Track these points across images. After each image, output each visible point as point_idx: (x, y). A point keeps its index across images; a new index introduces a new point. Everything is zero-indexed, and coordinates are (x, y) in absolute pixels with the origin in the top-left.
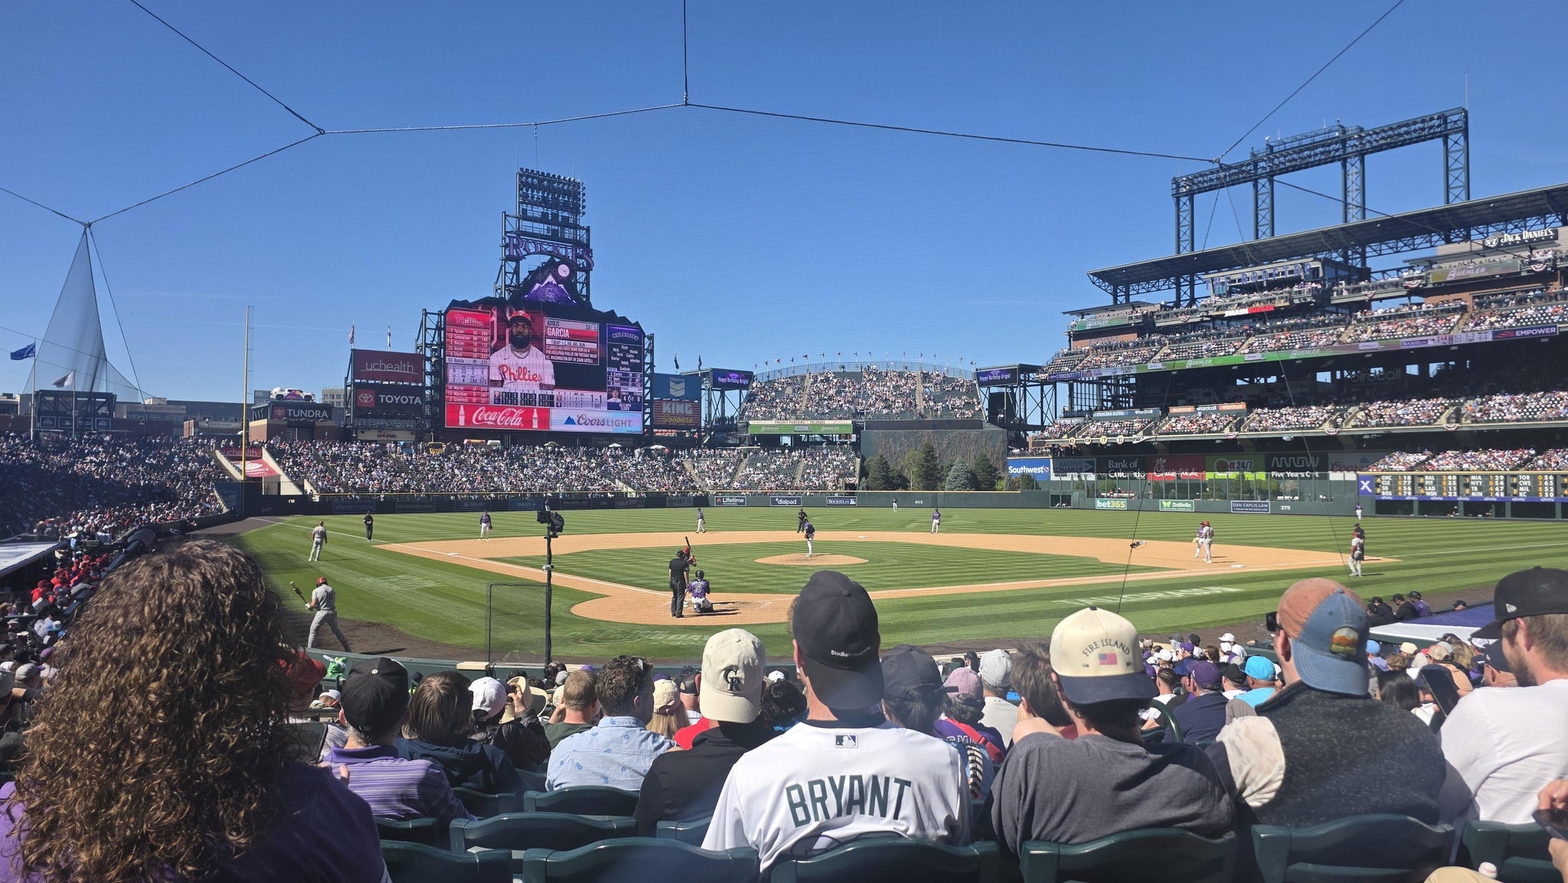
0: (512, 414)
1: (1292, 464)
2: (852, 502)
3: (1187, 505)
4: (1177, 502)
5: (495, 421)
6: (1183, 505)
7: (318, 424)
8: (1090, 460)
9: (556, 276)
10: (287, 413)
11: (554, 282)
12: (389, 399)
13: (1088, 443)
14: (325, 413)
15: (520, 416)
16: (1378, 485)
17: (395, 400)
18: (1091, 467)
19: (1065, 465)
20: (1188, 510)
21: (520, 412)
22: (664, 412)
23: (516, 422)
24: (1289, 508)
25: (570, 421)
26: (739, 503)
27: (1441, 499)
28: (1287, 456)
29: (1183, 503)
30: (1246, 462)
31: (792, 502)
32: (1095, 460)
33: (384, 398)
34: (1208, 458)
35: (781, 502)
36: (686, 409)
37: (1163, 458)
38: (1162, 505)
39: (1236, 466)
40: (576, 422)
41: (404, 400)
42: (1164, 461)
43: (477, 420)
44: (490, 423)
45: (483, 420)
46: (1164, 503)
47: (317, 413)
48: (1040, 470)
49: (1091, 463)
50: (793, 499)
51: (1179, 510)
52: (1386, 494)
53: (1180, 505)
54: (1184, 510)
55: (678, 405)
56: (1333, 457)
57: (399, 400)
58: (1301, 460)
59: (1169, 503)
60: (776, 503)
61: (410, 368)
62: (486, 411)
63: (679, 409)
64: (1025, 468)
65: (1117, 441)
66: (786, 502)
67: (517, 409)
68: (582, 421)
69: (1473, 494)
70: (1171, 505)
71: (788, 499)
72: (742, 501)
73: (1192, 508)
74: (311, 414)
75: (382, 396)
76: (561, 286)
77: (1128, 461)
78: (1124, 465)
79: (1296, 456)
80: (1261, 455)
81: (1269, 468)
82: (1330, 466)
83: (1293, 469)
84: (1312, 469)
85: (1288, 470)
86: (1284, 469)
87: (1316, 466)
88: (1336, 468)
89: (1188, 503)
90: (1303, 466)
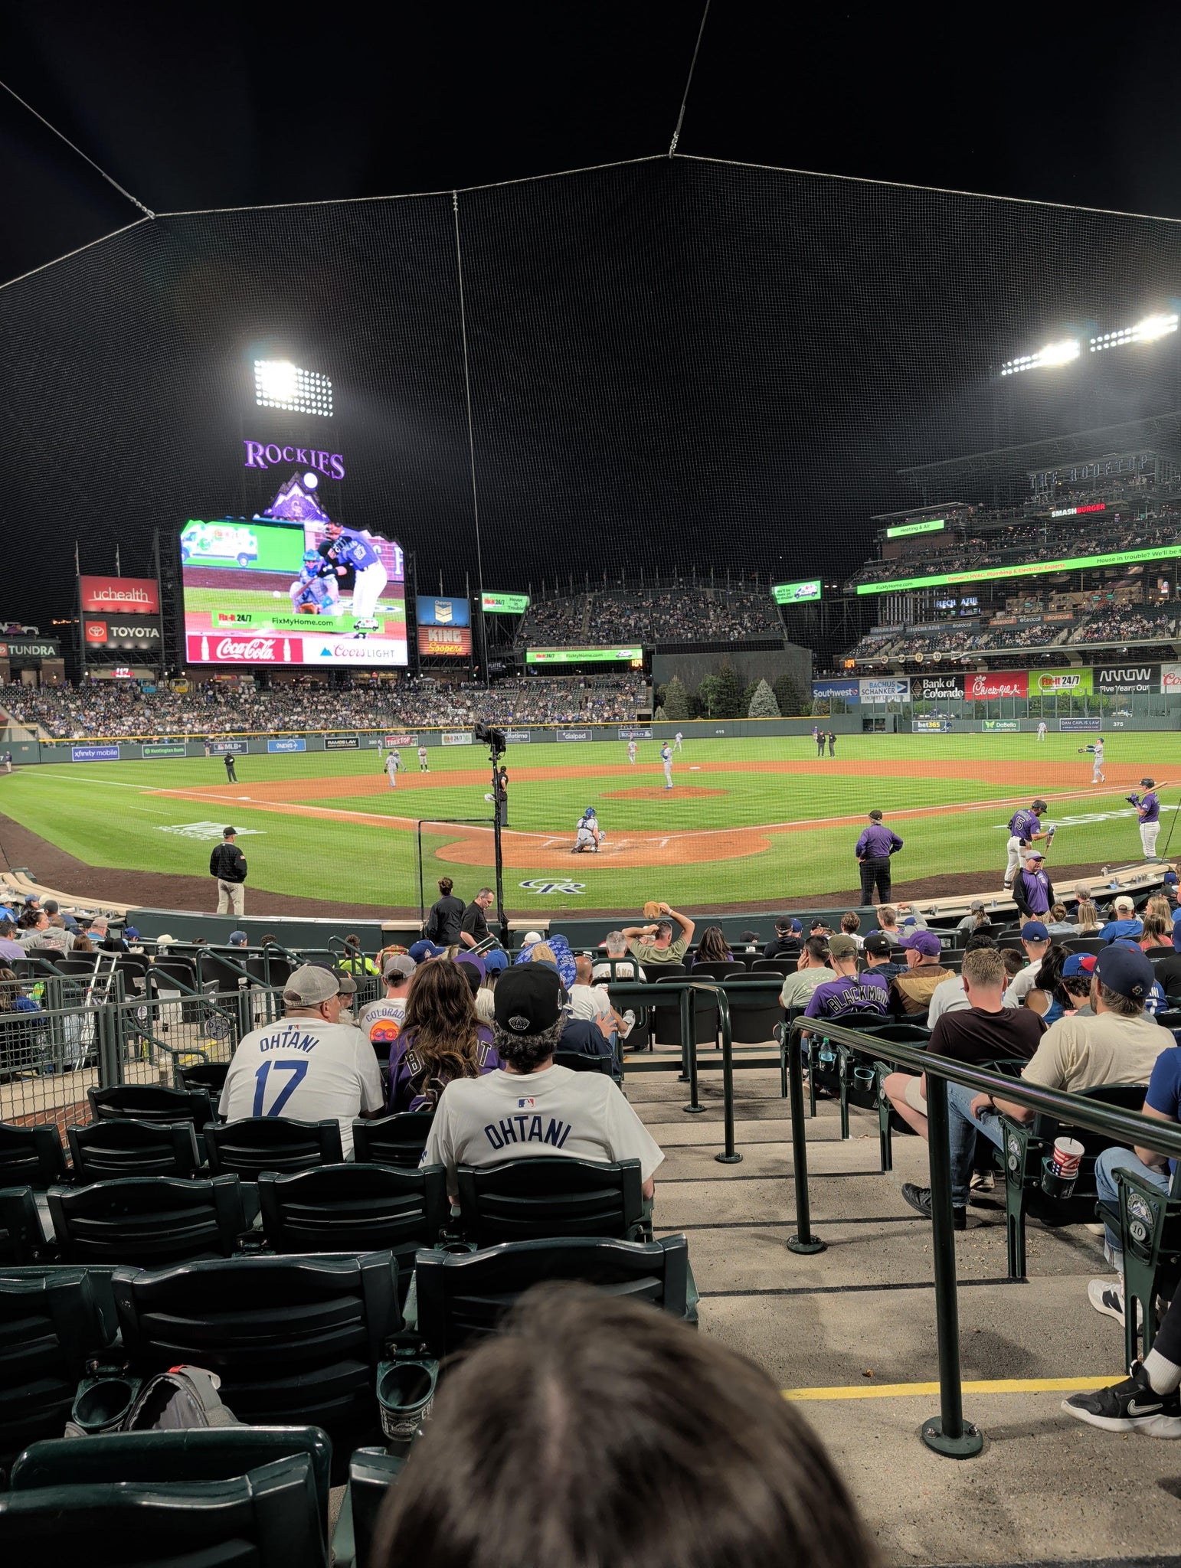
0: (261, 645)
1: (1122, 677)
2: (647, 734)
4: (1001, 723)
5: (242, 654)
6: (1008, 725)
7: (45, 662)
8: (901, 680)
9: (303, 488)
10: (9, 650)
11: (301, 494)
12: (123, 632)
13: (902, 661)
14: (51, 650)
15: (271, 647)
17: (129, 633)
18: (904, 687)
19: (875, 686)
20: (1015, 730)
21: (271, 643)
22: (430, 639)
23: (265, 655)
24: (1122, 724)
25: (326, 653)
26: (522, 739)
28: (1117, 669)
29: (1008, 722)
30: (1072, 677)
31: (581, 736)
32: (908, 680)
33: (117, 631)
34: (1032, 674)
35: (569, 736)
36: (455, 637)
37: (983, 674)
38: (985, 726)
39: (1062, 681)
40: (333, 652)
41: (140, 632)
42: (984, 678)
43: (222, 654)
44: (236, 657)
45: (229, 654)
46: (988, 724)
47: (43, 650)
48: (848, 692)
49: (905, 683)
50: (582, 733)
51: (1003, 731)
53: (1005, 725)
54: (1009, 730)
55: (445, 632)
56: (1166, 668)
57: (134, 633)
58: (1131, 673)
59: (993, 723)
60: (563, 738)
61: (144, 596)
62: (233, 643)
63: (447, 636)
64: (831, 691)
65: (935, 657)
66: (574, 736)
67: (267, 639)
68: (339, 652)
70: (995, 727)
71: (576, 733)
72: (525, 736)
73: (1017, 728)
74: (36, 650)
75: (114, 629)
76: (309, 498)
77: (946, 679)
78: (941, 685)
79: (1126, 668)
80: (1089, 669)
81: (1097, 683)
82: (1163, 678)
83: (1123, 683)
84: (1143, 682)
85: (1118, 684)
86: (1113, 683)
87: (1147, 678)
88: (1169, 681)
89: (1014, 722)
90: (1133, 679)
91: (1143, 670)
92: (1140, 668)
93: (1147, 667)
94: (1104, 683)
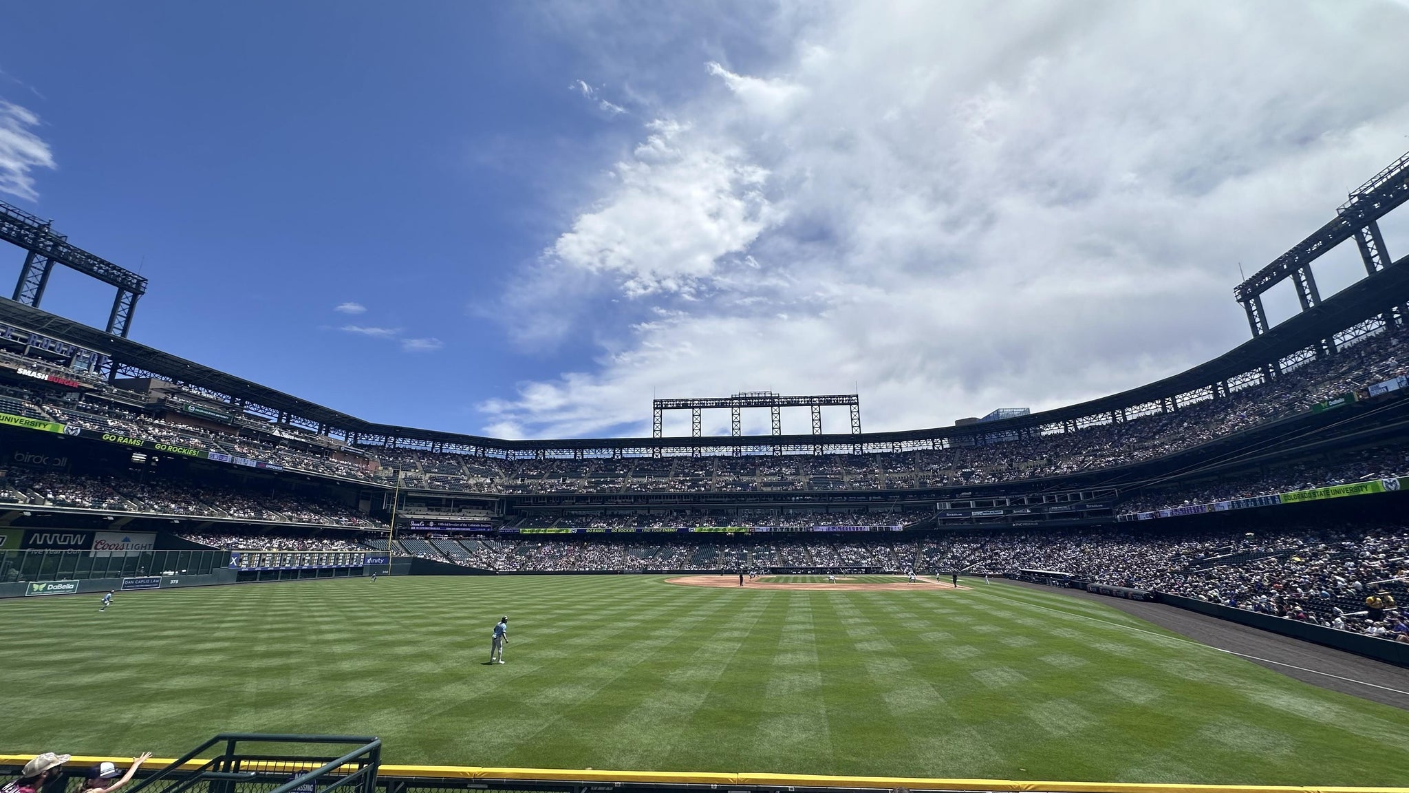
1: (55, 540)
3: (68, 586)
4: (54, 584)
16: (241, 560)
24: (177, 582)
27: (272, 569)
28: (51, 533)
38: (32, 589)
46: (36, 587)
51: (55, 593)
52: (244, 567)
54: (62, 592)
58: (65, 538)
69: (286, 565)
70: (47, 586)
73: (73, 589)
79: (61, 533)
80: (20, 532)
81: (25, 545)
82: (94, 544)
83: (55, 546)
84: (76, 547)
85: (49, 547)
86: (45, 546)
87: (80, 543)
88: (99, 546)
89: (71, 583)
90: (67, 543)
91: (79, 536)
92: (75, 534)
93: (82, 534)
94: (35, 546)
